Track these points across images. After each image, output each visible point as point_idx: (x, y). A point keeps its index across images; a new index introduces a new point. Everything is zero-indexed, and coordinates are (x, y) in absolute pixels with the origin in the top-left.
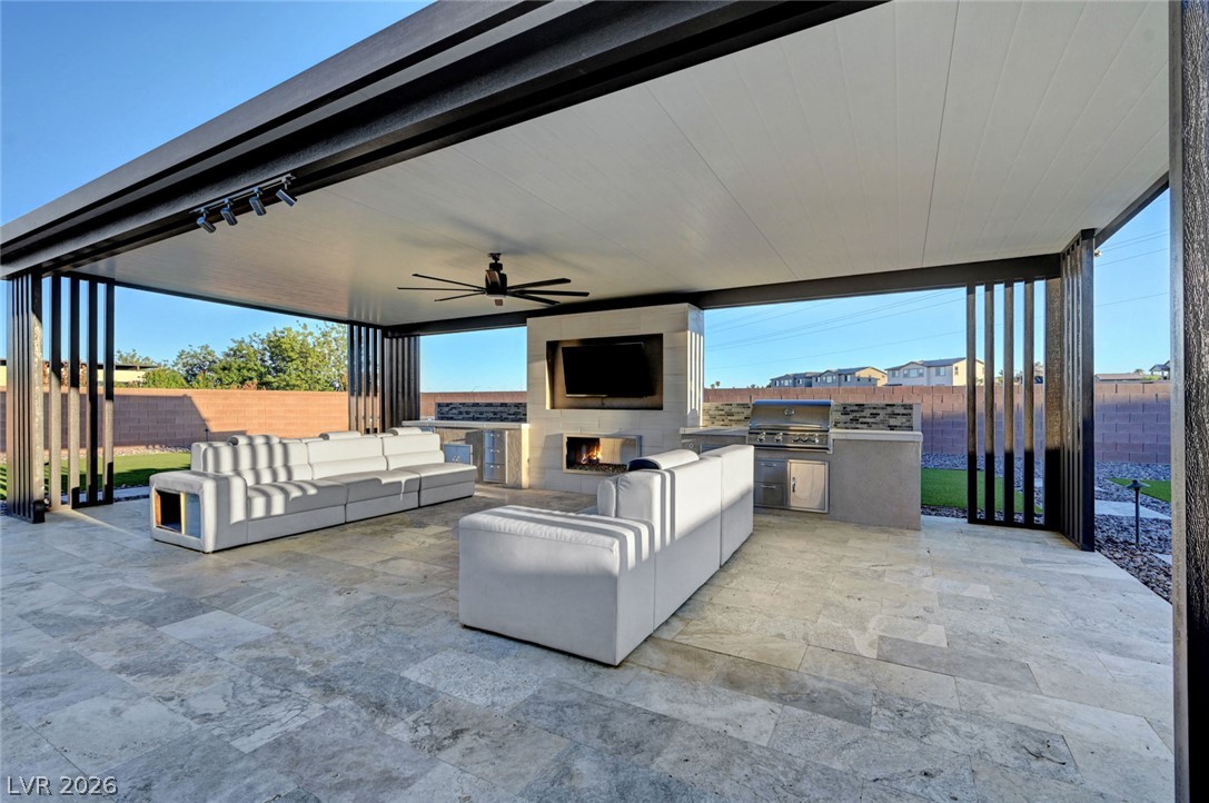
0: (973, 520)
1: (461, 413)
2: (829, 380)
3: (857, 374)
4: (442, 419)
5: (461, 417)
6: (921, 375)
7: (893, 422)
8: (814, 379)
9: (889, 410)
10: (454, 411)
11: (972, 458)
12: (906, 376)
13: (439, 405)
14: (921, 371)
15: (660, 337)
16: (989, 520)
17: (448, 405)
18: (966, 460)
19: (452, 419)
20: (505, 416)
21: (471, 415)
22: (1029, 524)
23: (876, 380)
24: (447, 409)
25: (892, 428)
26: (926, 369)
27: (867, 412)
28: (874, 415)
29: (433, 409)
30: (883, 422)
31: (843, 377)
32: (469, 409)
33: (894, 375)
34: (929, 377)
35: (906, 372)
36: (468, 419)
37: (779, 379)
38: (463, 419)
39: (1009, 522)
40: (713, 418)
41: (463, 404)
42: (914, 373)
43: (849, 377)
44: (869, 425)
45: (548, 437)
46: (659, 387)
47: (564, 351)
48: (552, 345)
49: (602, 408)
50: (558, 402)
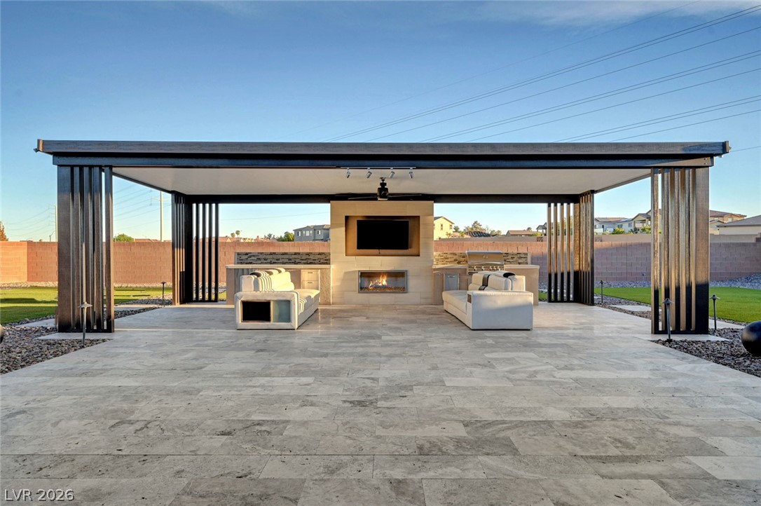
0: (550, 301)
1: (259, 259)
4: (241, 263)
5: (260, 262)
7: (520, 261)
9: (519, 255)
10: (253, 258)
11: (550, 275)
13: (238, 254)
15: (418, 218)
16: (556, 301)
17: (247, 254)
18: (548, 276)
19: (251, 263)
20: (297, 261)
21: (269, 261)
22: (568, 301)
24: (246, 257)
25: (519, 263)
27: (510, 257)
28: (512, 258)
29: (233, 257)
30: (516, 261)
32: (267, 257)
36: (266, 263)
37: (301, 230)
38: (261, 263)
39: (562, 301)
41: (261, 253)
44: (510, 263)
45: (346, 273)
46: (414, 244)
47: (359, 222)
48: (347, 218)
49: (379, 255)
50: (349, 252)
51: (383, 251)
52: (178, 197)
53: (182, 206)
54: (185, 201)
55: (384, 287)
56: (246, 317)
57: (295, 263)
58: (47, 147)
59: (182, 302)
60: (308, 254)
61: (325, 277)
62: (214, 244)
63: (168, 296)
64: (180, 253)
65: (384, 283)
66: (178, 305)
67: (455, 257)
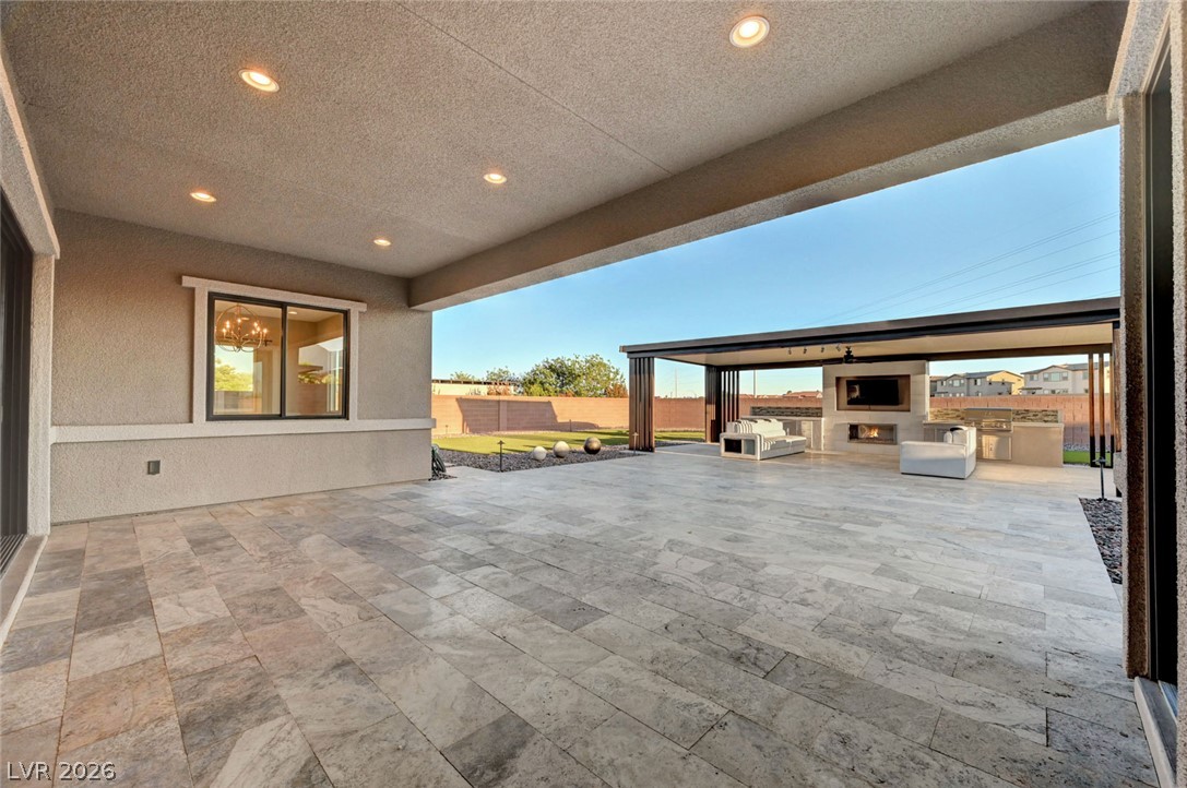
1: (766, 411)
2: (956, 383)
3: (988, 378)
6: (1065, 378)
7: (1046, 419)
8: (939, 383)
9: (1044, 412)
10: (763, 411)
12: (1046, 379)
13: (751, 406)
14: (1065, 375)
15: (908, 376)
20: (798, 414)
21: (772, 413)
23: (1010, 384)
24: (759, 410)
25: (1045, 421)
26: (1070, 372)
27: (1031, 414)
28: (1035, 415)
29: (749, 410)
30: (1041, 418)
31: (972, 381)
32: (773, 410)
33: (1032, 379)
34: (1074, 380)
35: (1046, 376)
36: (768, 414)
38: (765, 414)
40: (936, 416)
41: (770, 407)
42: (1055, 377)
43: (979, 381)
44: (1032, 420)
45: (837, 425)
46: (906, 400)
47: (848, 382)
48: (838, 379)
49: (870, 410)
50: (840, 407)
51: (872, 407)
52: (709, 367)
53: (714, 375)
54: (714, 372)
55: (875, 438)
56: (727, 450)
57: (796, 416)
58: (623, 349)
59: (712, 441)
60: (807, 409)
61: (817, 428)
62: (736, 399)
63: (702, 436)
64: (712, 408)
65: (876, 435)
66: (709, 443)
67: (957, 413)
